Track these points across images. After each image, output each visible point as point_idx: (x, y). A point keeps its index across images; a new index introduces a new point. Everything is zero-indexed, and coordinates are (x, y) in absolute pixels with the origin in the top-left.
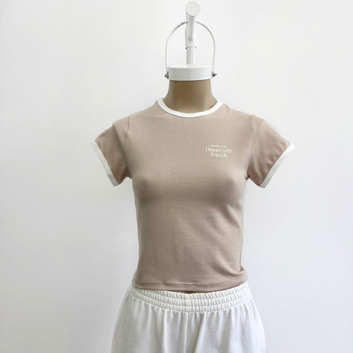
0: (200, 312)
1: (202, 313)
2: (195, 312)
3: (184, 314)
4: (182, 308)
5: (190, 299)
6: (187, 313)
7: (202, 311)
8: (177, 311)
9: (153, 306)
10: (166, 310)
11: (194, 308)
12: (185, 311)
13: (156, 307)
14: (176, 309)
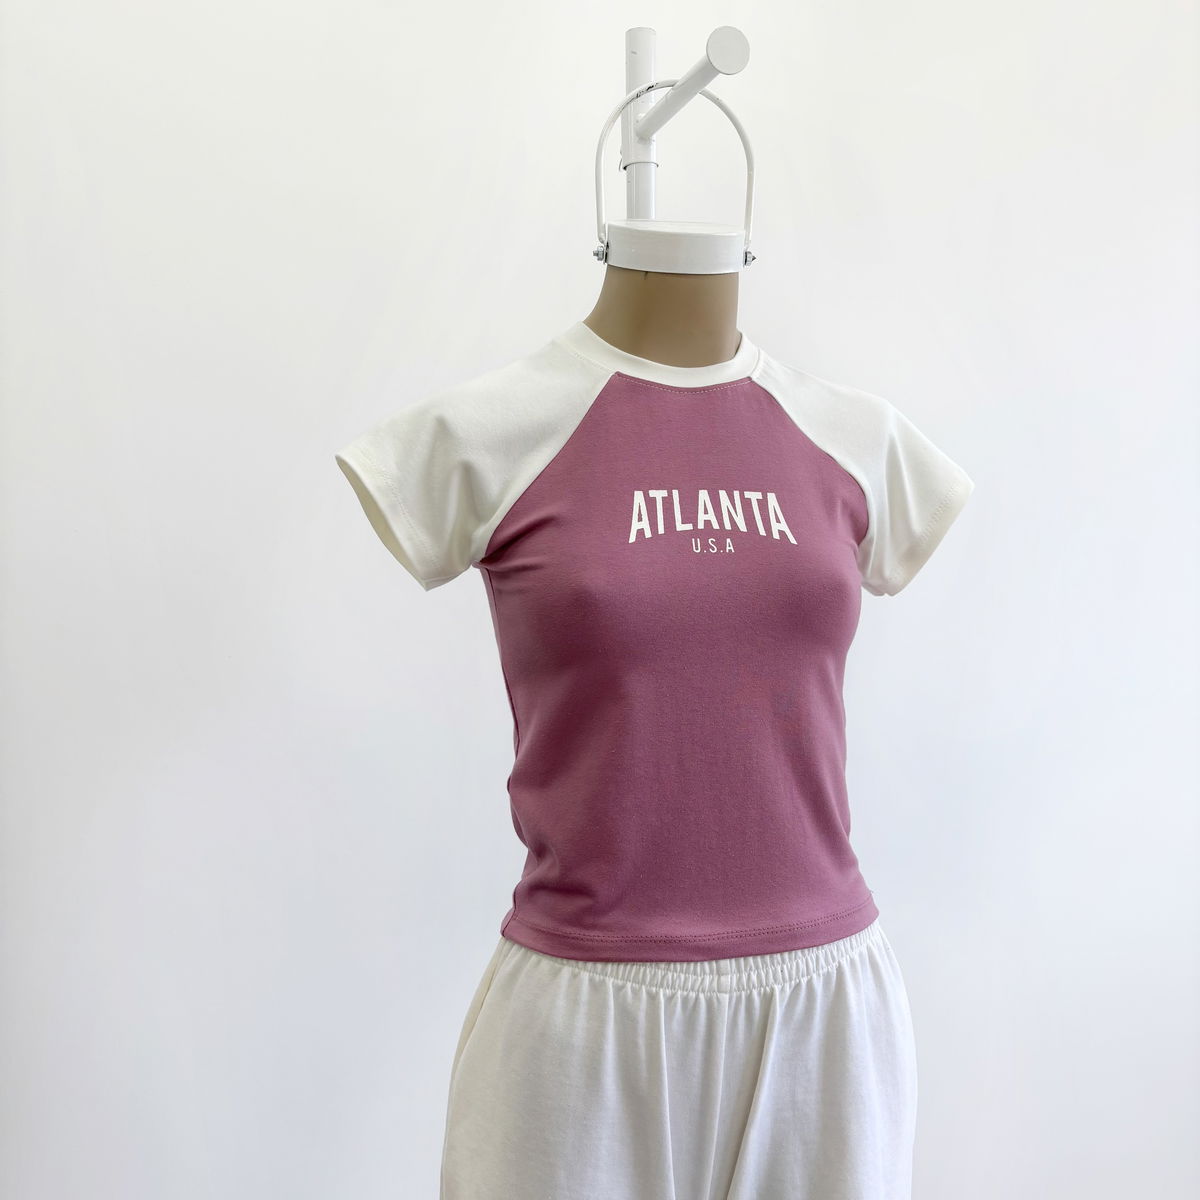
0: (762, 989)
1: (768, 989)
2: (749, 991)
3: (715, 1000)
4: (711, 983)
6: (726, 996)
7: (767, 985)
8: (694, 995)
9: (620, 983)
10: (661, 992)
11: (744, 977)
12: (719, 991)
13: (629, 985)
14: (692, 989)
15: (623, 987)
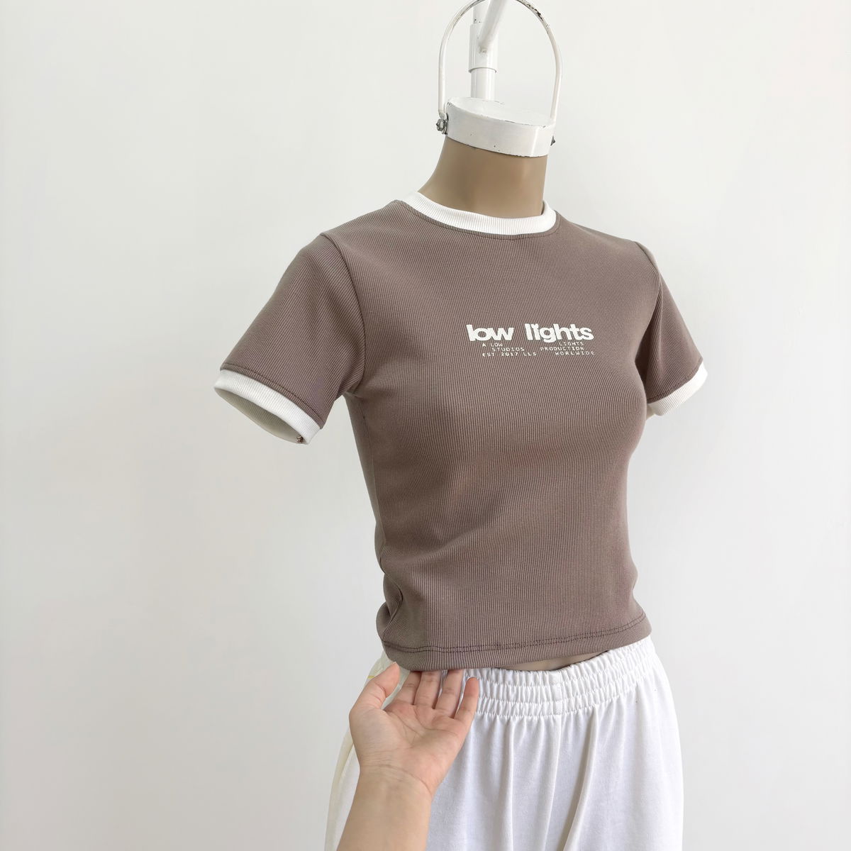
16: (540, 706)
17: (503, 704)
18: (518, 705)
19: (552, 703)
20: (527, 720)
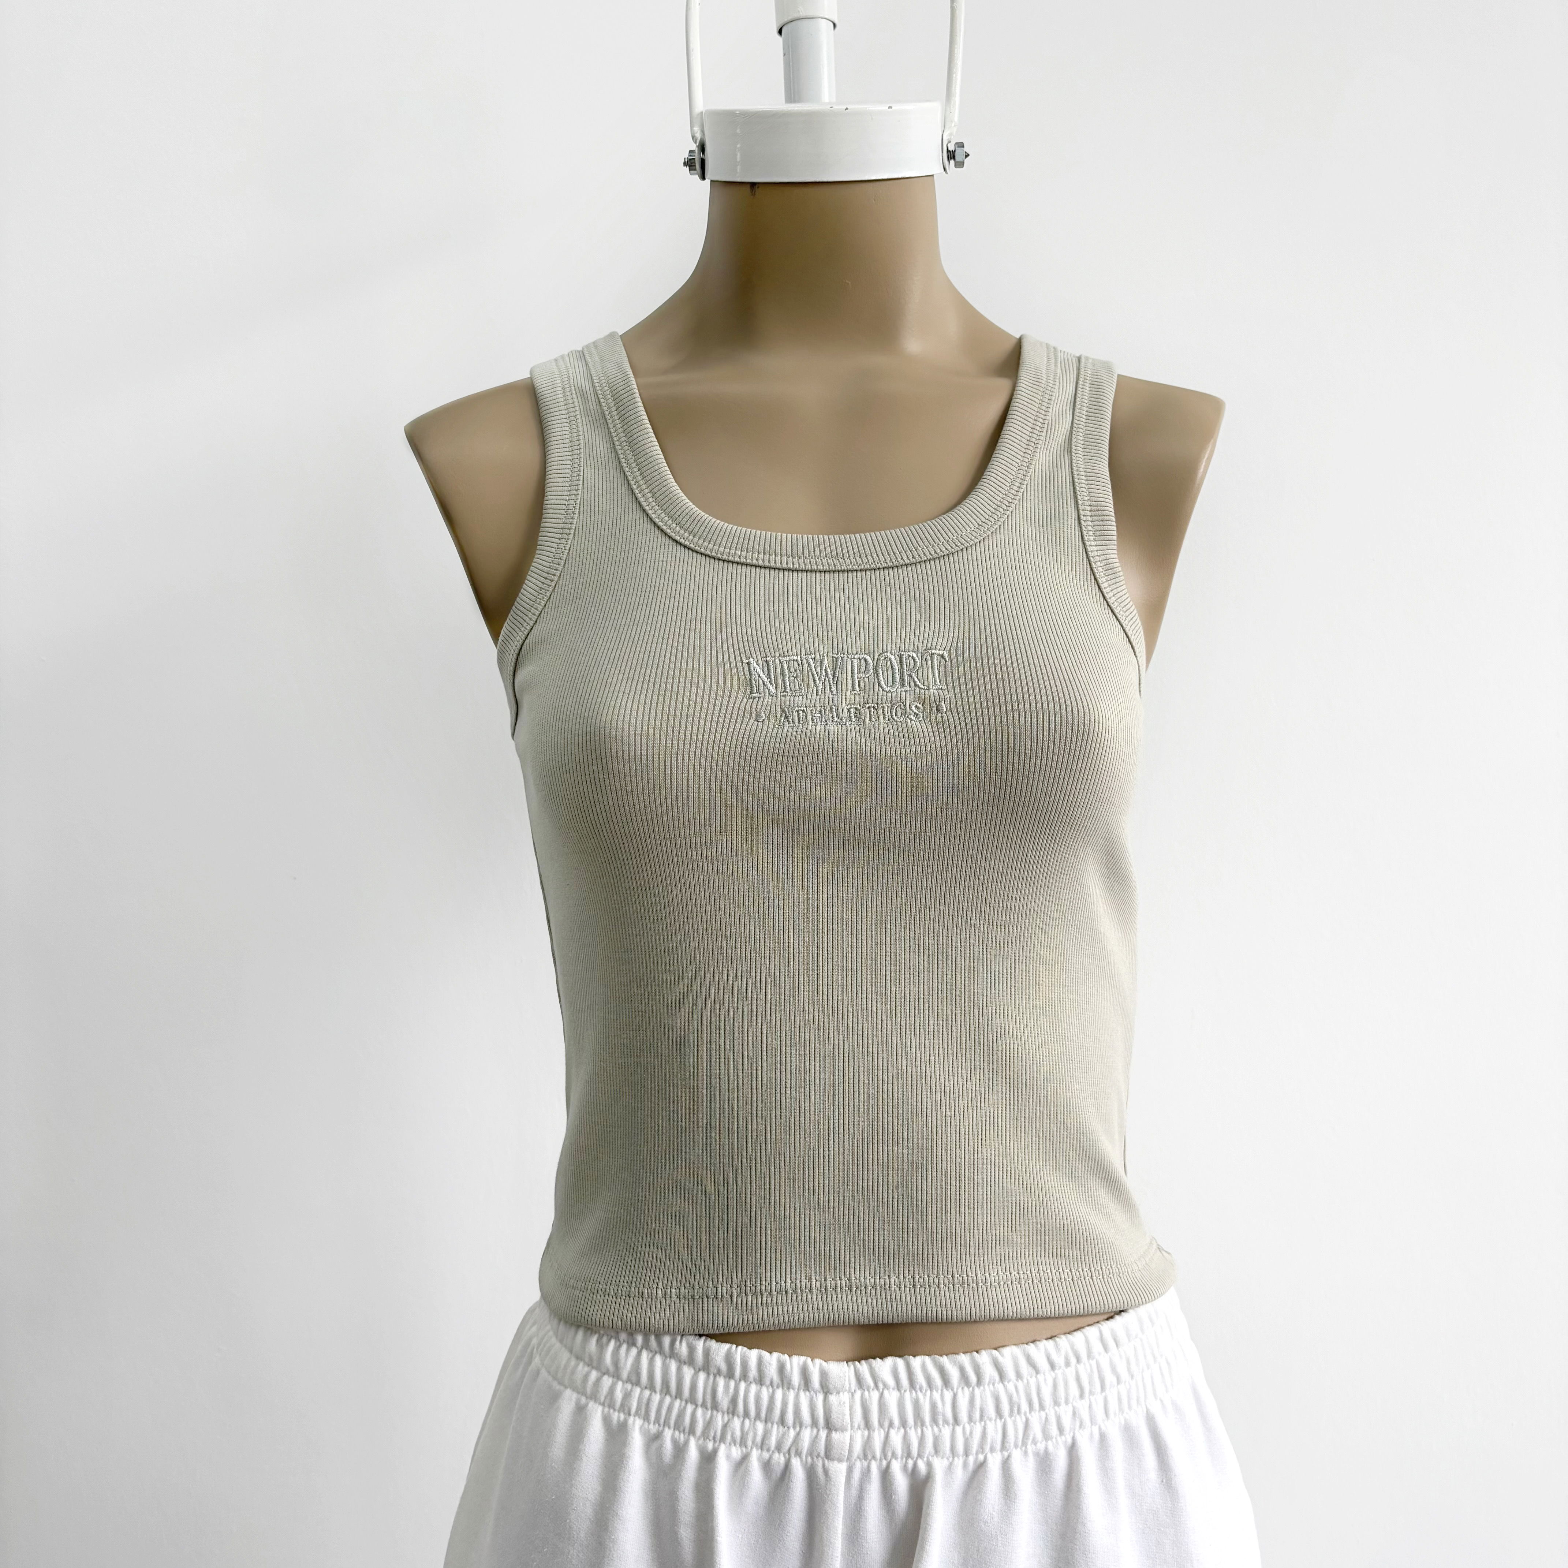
0: (910, 1463)
1: (922, 1467)
2: (884, 1463)
3: (820, 1470)
4: (814, 1441)
5: (858, 1393)
6: (843, 1467)
7: (920, 1455)
8: (782, 1460)
9: (653, 1428)
10: (722, 1450)
11: (878, 1438)
12: (828, 1455)
13: (668, 1434)
14: (779, 1448)
15: (658, 1436)
16: (792, 1433)
17: (704, 1414)
18: (736, 1423)
19: (823, 1434)
20: (760, 1459)
